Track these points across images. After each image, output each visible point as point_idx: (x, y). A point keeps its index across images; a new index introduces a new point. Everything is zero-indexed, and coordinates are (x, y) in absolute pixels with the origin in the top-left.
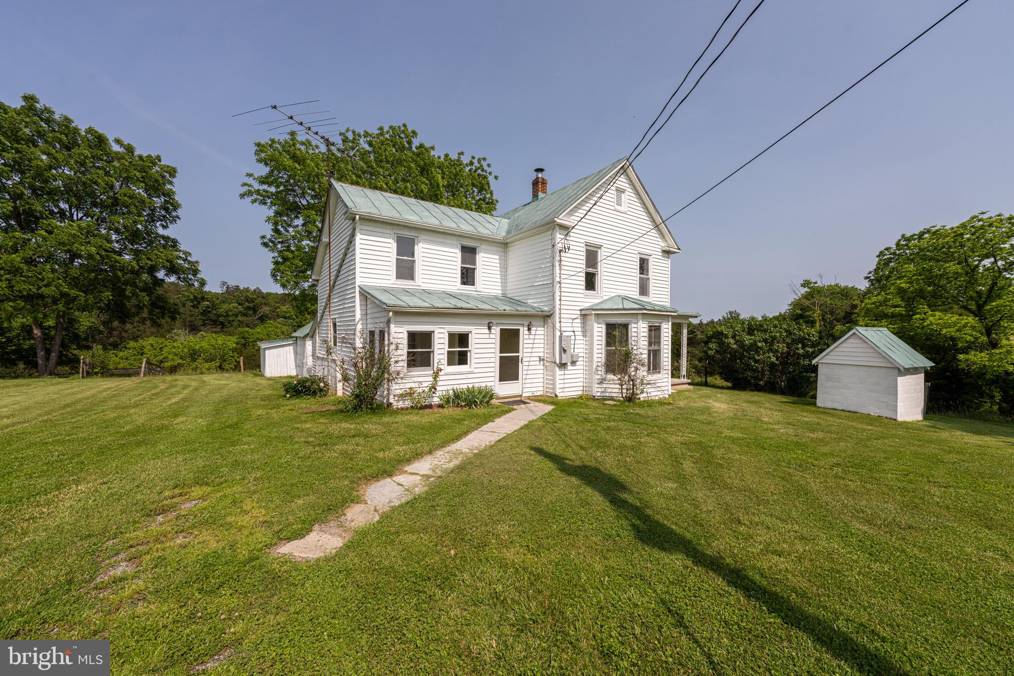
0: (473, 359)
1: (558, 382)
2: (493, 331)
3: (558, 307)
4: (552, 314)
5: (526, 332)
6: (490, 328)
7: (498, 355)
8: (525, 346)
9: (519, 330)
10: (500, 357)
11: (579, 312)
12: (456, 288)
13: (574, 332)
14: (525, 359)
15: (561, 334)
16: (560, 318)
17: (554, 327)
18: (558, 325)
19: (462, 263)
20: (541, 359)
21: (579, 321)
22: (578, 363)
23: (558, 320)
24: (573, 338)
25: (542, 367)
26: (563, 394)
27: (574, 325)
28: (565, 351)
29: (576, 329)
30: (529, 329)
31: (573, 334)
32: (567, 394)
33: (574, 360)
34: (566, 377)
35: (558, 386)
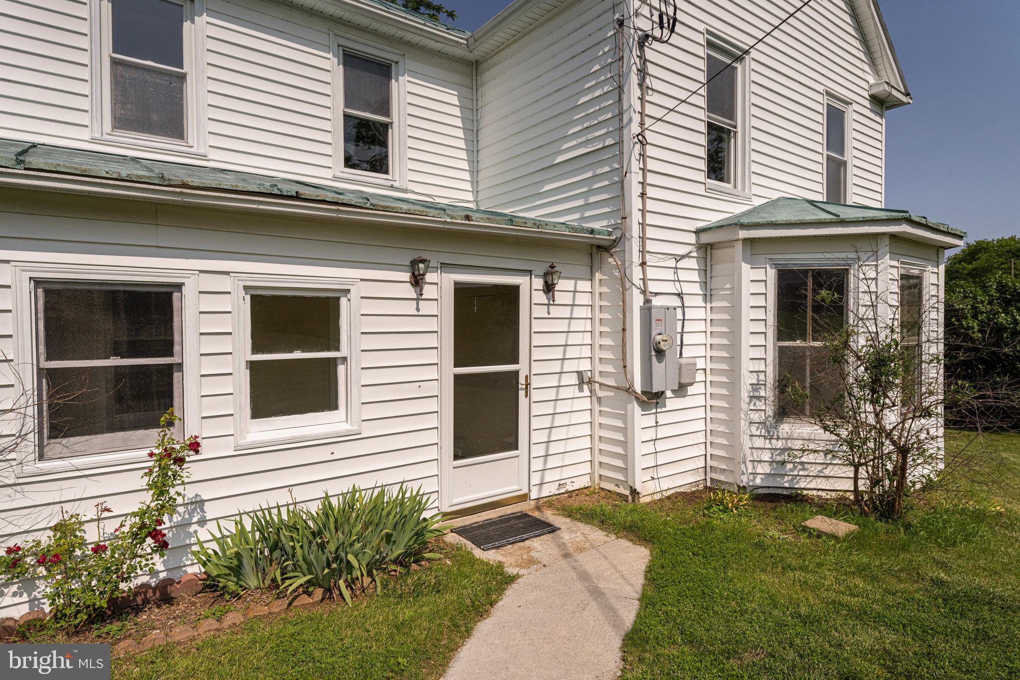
0: (354, 391)
1: (641, 449)
2: (429, 291)
3: (636, 216)
4: (615, 243)
5: (540, 297)
6: (417, 281)
7: (451, 371)
8: (537, 340)
9: (514, 290)
10: (457, 377)
11: (692, 239)
12: (329, 174)
13: (680, 295)
14: (535, 382)
15: (647, 301)
16: (643, 252)
17: (624, 279)
18: (636, 274)
19: (348, 103)
20: (583, 380)
21: (693, 263)
22: (691, 390)
23: (636, 258)
24: (679, 312)
25: (586, 404)
26: (652, 487)
27: (683, 275)
28: (660, 353)
29: (686, 288)
30: (549, 288)
31: (676, 302)
32: (666, 484)
33: (684, 381)
34: (663, 432)
35: (640, 463)
